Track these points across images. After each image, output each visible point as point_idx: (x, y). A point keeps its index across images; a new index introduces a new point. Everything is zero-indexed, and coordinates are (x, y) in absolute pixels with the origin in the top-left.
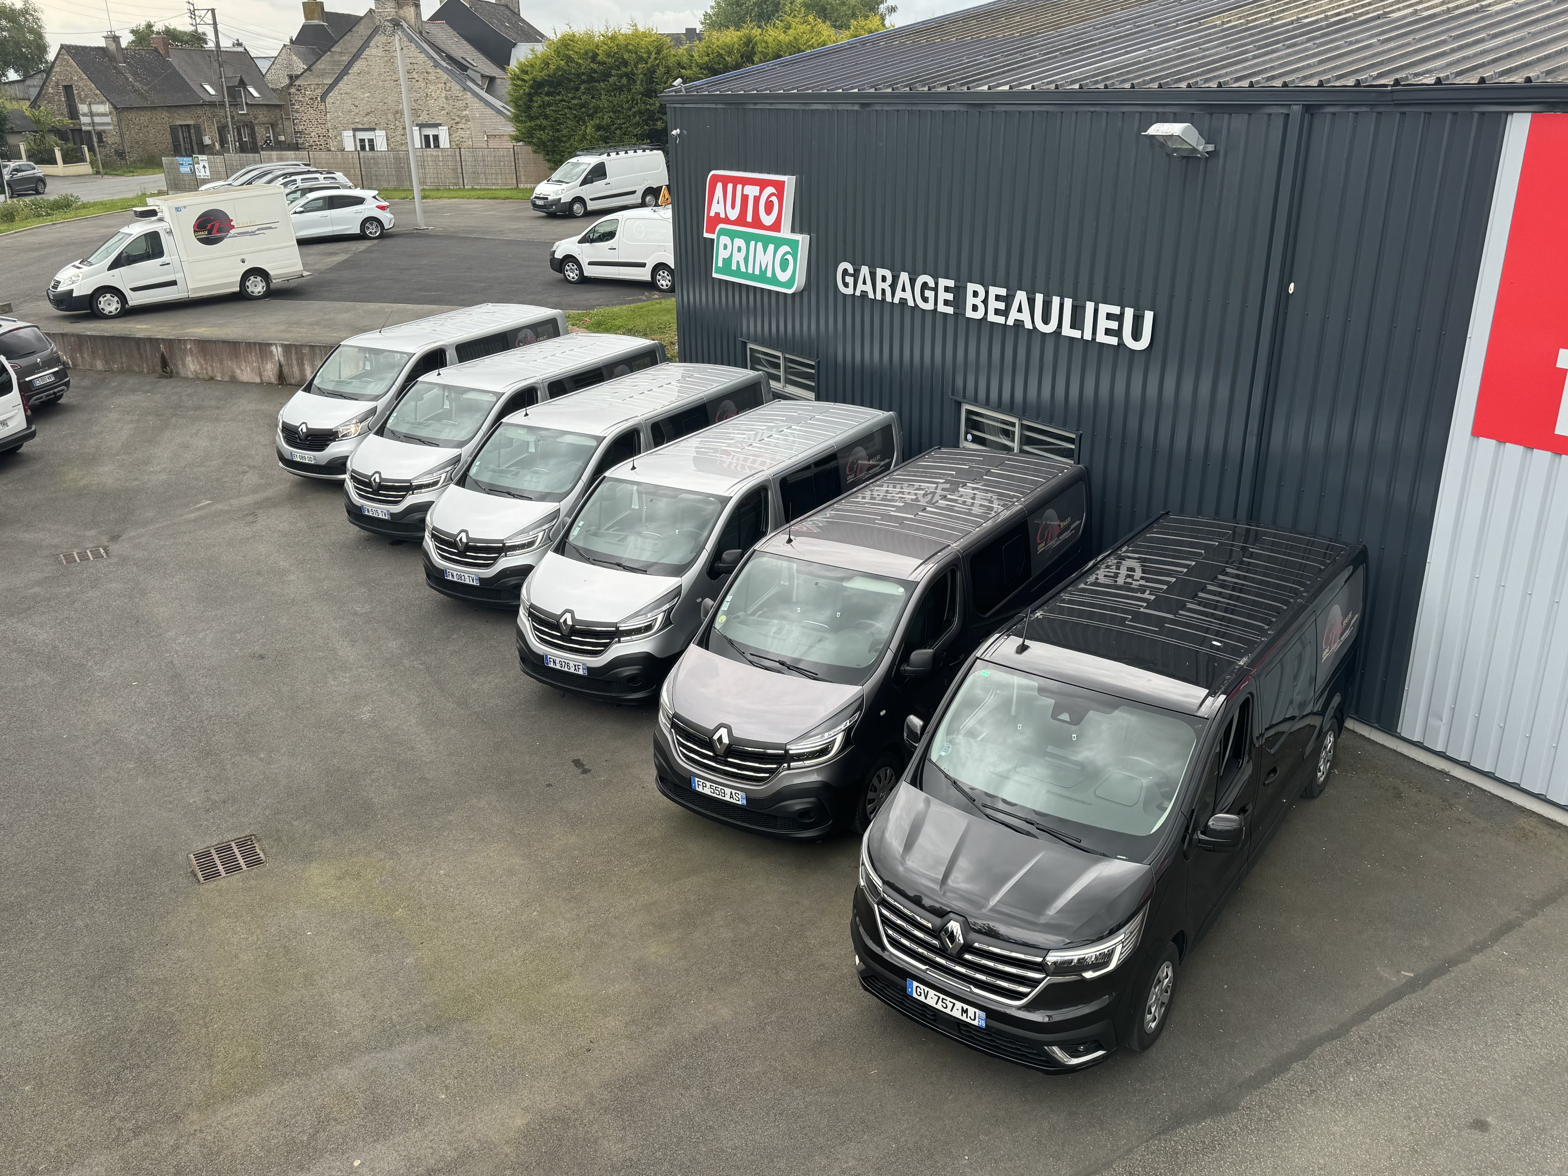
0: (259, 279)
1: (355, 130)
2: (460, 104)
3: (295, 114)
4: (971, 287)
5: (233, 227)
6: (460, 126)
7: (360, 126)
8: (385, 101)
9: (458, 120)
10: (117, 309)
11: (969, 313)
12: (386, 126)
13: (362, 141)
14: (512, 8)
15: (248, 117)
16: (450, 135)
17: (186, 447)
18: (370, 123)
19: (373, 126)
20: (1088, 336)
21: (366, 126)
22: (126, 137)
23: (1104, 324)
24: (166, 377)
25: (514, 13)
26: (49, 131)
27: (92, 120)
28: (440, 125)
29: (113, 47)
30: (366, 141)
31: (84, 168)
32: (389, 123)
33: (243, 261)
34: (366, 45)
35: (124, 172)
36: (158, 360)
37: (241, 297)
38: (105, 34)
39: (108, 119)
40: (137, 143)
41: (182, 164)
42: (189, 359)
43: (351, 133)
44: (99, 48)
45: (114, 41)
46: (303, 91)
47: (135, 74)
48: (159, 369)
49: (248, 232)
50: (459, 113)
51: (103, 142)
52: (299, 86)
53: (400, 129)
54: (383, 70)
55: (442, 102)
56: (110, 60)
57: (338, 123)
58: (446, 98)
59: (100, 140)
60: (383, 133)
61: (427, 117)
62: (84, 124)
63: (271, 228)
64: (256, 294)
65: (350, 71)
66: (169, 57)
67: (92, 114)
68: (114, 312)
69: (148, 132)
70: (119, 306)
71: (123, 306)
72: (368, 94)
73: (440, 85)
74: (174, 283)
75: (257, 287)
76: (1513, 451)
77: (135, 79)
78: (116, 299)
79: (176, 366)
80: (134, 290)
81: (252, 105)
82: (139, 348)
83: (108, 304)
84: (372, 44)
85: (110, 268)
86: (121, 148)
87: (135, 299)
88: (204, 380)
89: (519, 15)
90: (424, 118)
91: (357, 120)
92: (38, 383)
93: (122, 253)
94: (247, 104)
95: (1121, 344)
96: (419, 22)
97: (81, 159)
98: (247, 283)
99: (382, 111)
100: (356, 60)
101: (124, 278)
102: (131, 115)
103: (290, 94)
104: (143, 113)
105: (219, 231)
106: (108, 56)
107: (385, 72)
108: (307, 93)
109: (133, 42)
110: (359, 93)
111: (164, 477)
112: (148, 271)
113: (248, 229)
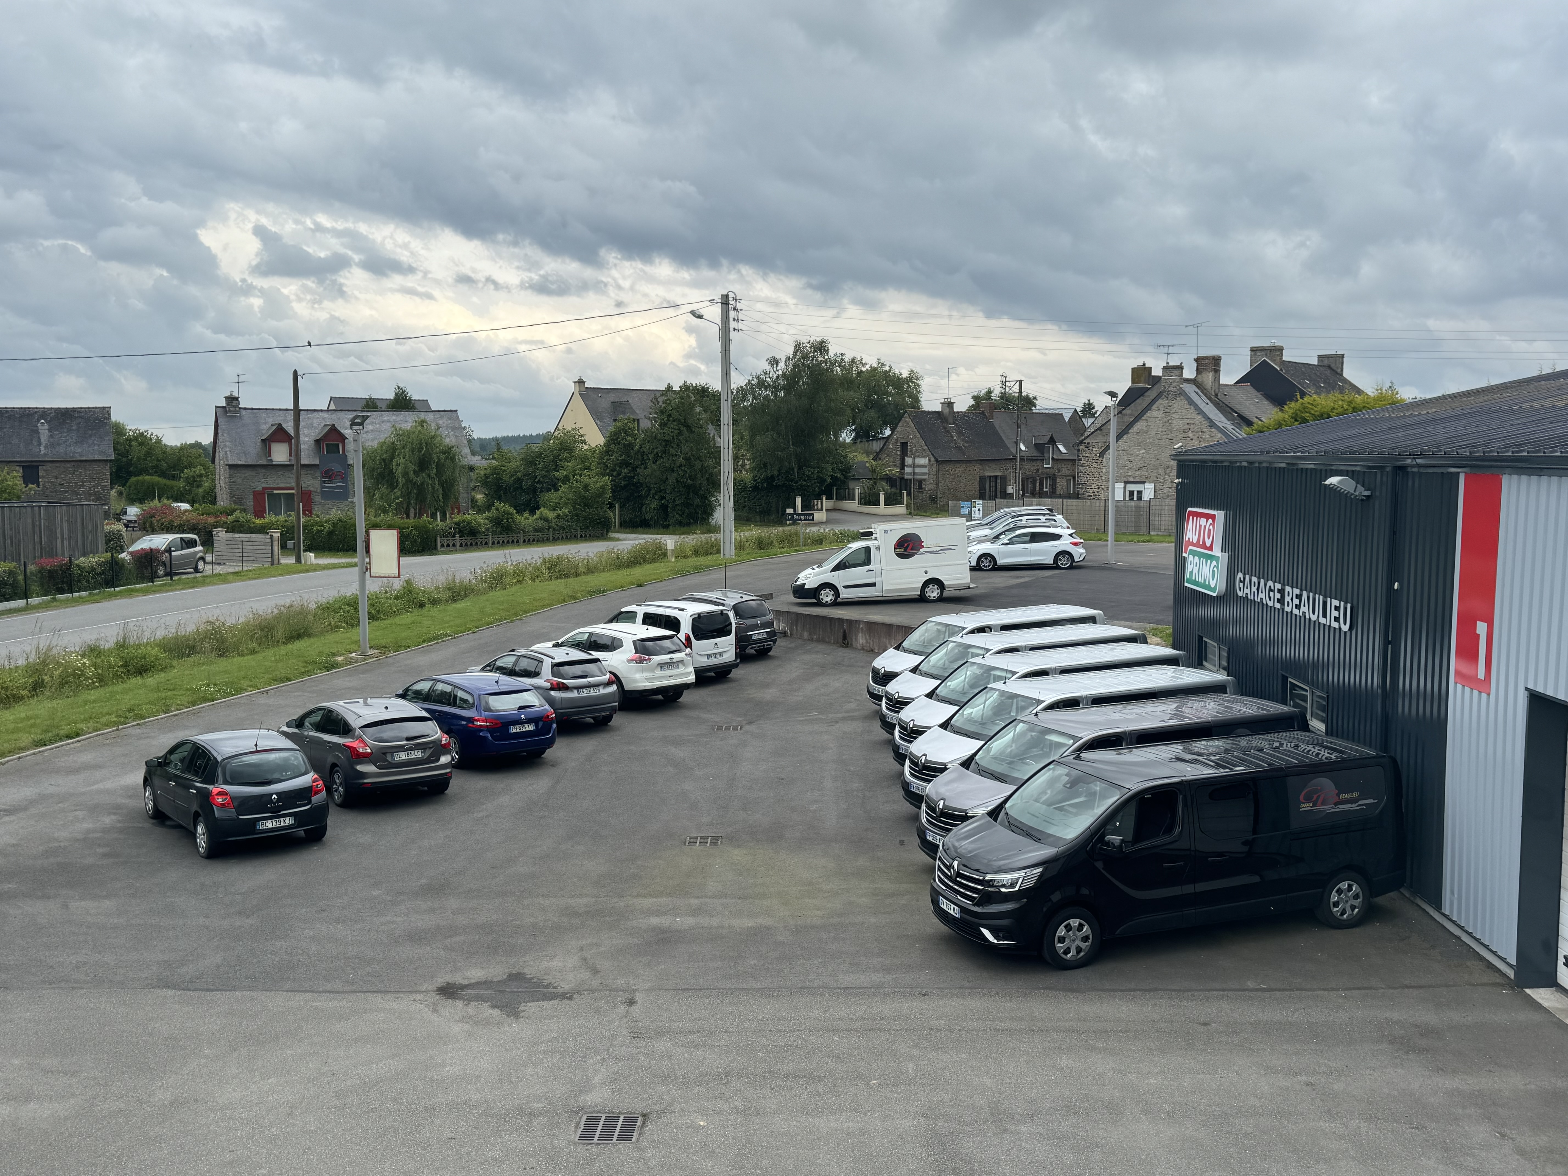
0: (936, 586)
1: (1126, 483)
3: (1080, 468)
4: (1288, 589)
5: (923, 547)
7: (1132, 479)
8: (1158, 457)
10: (831, 600)
11: (1285, 608)
12: (1155, 479)
13: (1131, 493)
14: (1335, 368)
15: (1052, 470)
17: (826, 685)
18: (1141, 477)
19: (1143, 479)
20: (1329, 622)
21: (1137, 479)
22: (940, 484)
23: (1334, 613)
24: (843, 647)
25: (1337, 373)
26: (881, 479)
27: (914, 470)
29: (947, 411)
30: (1135, 493)
31: (901, 509)
32: (1159, 476)
33: (926, 573)
34: (1148, 407)
35: (932, 514)
36: (841, 635)
37: (921, 599)
38: (942, 401)
39: (925, 470)
40: (949, 489)
41: (963, 507)
42: (860, 635)
43: (1122, 485)
44: (935, 412)
45: (948, 406)
46: (1091, 448)
47: (960, 433)
48: (841, 640)
49: (933, 551)
51: (922, 488)
52: (1088, 443)
53: (1168, 482)
54: (1161, 430)
56: (942, 422)
57: (1112, 476)
59: (920, 487)
60: (1152, 486)
62: (907, 474)
63: (951, 549)
64: (932, 598)
66: (993, 419)
67: (914, 466)
68: (830, 602)
69: (960, 481)
70: (833, 598)
71: (836, 599)
72: (1143, 451)
74: (874, 585)
75: (933, 593)
77: (959, 438)
78: (832, 592)
79: (851, 639)
80: (845, 587)
81: (1057, 460)
82: (831, 625)
83: (827, 596)
84: (1154, 407)
85: (833, 570)
86: (935, 493)
87: (845, 594)
88: (867, 650)
89: (1341, 375)
91: (1129, 474)
92: (755, 637)
93: (842, 560)
94: (1053, 458)
96: (1217, 385)
97: (900, 502)
98: (927, 590)
99: (1154, 466)
100: (1138, 421)
101: (840, 579)
102: (948, 467)
103: (1079, 450)
104: (958, 465)
105: (912, 549)
106: (941, 419)
107: (1162, 432)
108: (1094, 449)
109: (973, 405)
110: (1135, 450)
111: (801, 698)
112: (857, 574)
113: (935, 549)
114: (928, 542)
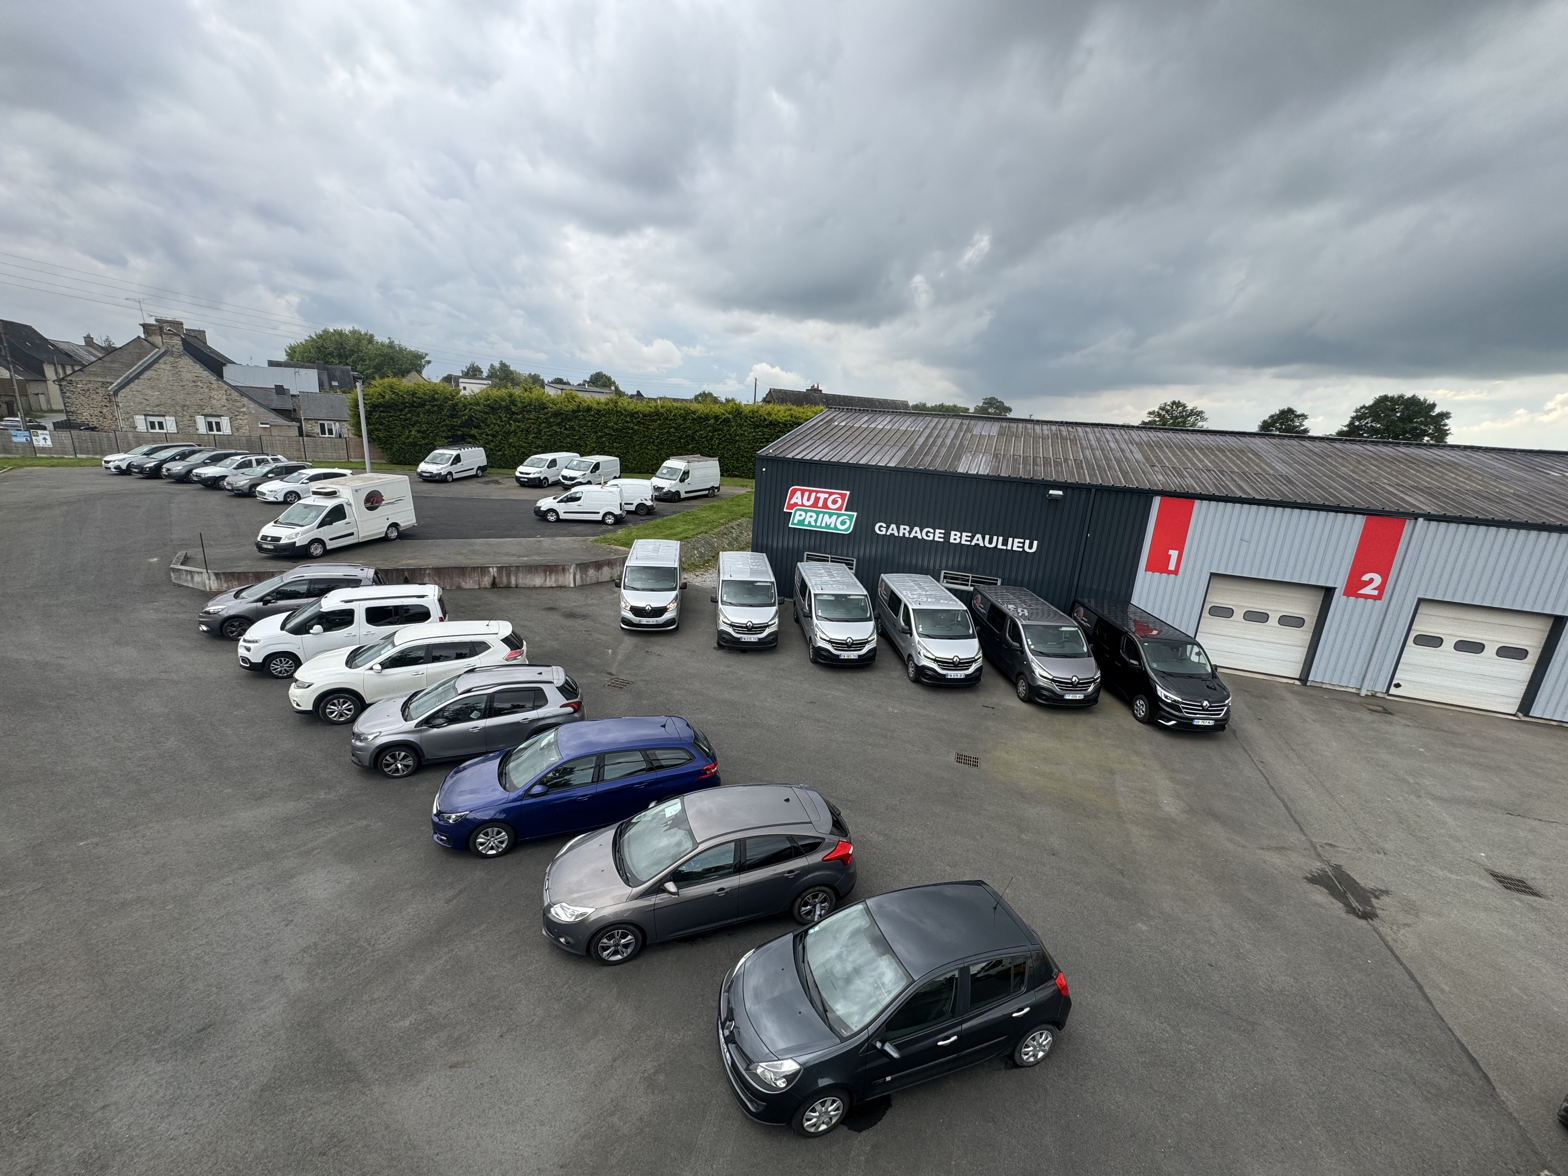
0: (395, 529)
1: (146, 415)
2: (238, 404)
3: (67, 400)
4: (953, 533)
5: (383, 500)
6: (239, 417)
7: (151, 413)
9: (237, 413)
11: (952, 541)
12: (174, 414)
13: (153, 422)
16: (231, 422)
18: (159, 411)
19: (162, 413)
20: (1009, 548)
21: (156, 413)
23: (1016, 544)
28: (222, 416)
30: (157, 423)
32: (177, 412)
33: (388, 520)
34: (156, 361)
37: (386, 540)
43: (142, 417)
46: (74, 384)
49: (390, 503)
50: (238, 409)
52: (71, 381)
53: (187, 416)
54: (171, 379)
55: (224, 402)
57: (131, 410)
58: (227, 400)
60: (173, 418)
61: (210, 410)
63: (402, 500)
64: (392, 538)
65: (141, 377)
68: (319, 554)
70: (322, 550)
72: (158, 393)
73: (221, 392)
74: (352, 534)
75: (393, 534)
76: (1157, 574)
78: (320, 546)
80: (331, 539)
83: (316, 549)
84: (161, 361)
85: (318, 527)
87: (330, 545)
90: (208, 411)
91: (148, 409)
93: (324, 518)
95: (1024, 550)
98: (389, 532)
99: (171, 404)
100: (147, 370)
101: (325, 533)
105: (377, 503)
107: (173, 380)
110: (149, 392)
112: (339, 527)
113: (391, 501)
114: (387, 496)
